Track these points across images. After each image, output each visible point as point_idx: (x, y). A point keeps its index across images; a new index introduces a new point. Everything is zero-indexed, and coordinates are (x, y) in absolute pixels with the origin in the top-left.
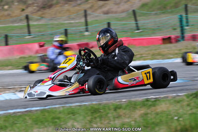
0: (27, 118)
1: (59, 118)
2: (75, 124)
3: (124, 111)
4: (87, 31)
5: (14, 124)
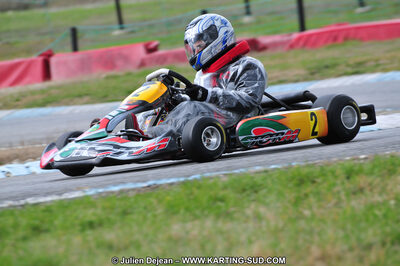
4: (248, 13)
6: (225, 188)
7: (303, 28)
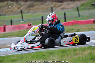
3: (79, 52)
7: (65, 21)
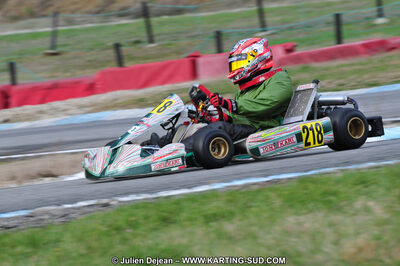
0: (272, 195)
1: (335, 194)
2: (371, 204)
4: (380, 15)
5: (246, 207)
6: (338, 182)
